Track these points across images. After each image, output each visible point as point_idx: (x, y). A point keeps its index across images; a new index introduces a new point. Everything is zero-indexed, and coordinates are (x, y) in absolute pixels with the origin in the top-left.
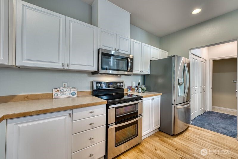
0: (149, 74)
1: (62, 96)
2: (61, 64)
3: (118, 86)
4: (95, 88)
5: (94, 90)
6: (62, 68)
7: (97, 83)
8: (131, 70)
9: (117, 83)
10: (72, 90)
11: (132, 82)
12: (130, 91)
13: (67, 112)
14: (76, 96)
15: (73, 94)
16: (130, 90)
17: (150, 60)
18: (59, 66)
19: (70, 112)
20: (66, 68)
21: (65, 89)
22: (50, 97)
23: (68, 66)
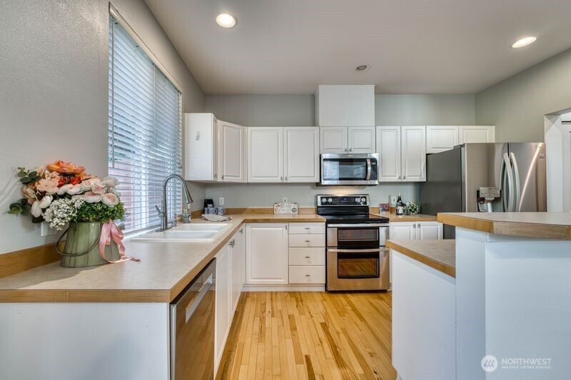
0: (425, 180)
1: (282, 212)
2: (280, 178)
3: (355, 203)
4: (319, 205)
5: (318, 207)
6: (281, 181)
7: (322, 198)
8: (374, 177)
9: (355, 198)
10: (293, 206)
11: (390, 197)
12: (384, 213)
13: (284, 225)
14: (297, 212)
15: (294, 210)
16: (384, 210)
17: (427, 155)
18: (278, 180)
19: (287, 224)
20: (285, 181)
21: (285, 204)
22: (272, 211)
23: (286, 179)
